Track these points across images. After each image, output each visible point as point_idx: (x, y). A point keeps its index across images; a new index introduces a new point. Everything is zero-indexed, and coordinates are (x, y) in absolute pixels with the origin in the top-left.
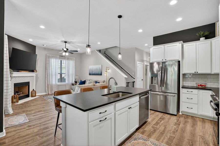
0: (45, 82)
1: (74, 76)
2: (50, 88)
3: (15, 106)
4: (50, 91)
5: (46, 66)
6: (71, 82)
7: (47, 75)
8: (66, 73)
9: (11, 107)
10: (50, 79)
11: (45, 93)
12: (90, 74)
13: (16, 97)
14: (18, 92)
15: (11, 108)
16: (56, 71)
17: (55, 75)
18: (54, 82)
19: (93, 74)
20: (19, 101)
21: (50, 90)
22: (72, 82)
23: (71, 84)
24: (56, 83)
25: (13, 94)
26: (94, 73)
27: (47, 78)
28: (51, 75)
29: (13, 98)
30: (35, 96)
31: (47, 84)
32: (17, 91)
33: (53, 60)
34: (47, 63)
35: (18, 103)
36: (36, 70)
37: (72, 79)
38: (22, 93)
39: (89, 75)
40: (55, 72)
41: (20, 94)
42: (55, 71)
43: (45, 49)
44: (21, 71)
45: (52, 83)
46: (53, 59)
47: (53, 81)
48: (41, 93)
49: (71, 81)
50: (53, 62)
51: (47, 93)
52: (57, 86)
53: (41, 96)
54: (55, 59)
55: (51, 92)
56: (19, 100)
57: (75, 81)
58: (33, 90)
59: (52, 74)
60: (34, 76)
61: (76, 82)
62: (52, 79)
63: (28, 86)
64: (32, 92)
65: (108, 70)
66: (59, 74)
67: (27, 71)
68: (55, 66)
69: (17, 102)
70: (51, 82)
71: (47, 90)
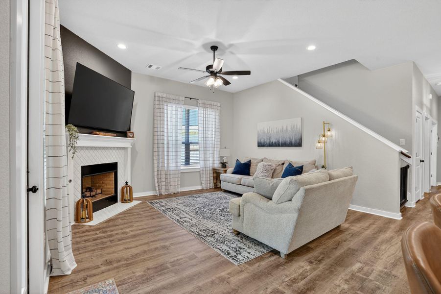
0: (153, 163)
1: (218, 149)
2: (163, 180)
3: (84, 232)
4: (163, 187)
5: (153, 122)
6: (211, 165)
7: (156, 146)
8: (200, 142)
9: (69, 249)
10: (163, 155)
11: (152, 192)
12: (260, 145)
13: (85, 203)
14: (90, 189)
15: (71, 251)
16: (176, 137)
17: (174, 146)
18: (174, 165)
19: (271, 145)
20: (93, 213)
21: (163, 184)
22: (214, 164)
23: (211, 169)
24: (177, 167)
25: (79, 196)
26: (273, 140)
27: (156, 154)
28: (166, 146)
29: (79, 207)
30: (131, 200)
31: (156, 169)
32: (90, 186)
33: (169, 108)
34: (156, 114)
35: (92, 223)
36: (133, 133)
37: (214, 157)
38: (99, 191)
39: (258, 146)
40: (174, 139)
41: (96, 194)
42: (174, 135)
43: (152, 79)
44: (98, 133)
45: (167, 167)
46: (169, 105)
47: (171, 161)
48: (144, 191)
49: (211, 162)
50: (169, 112)
51: (158, 191)
52: (180, 175)
53: (144, 199)
54: (174, 106)
55: (166, 189)
56: (94, 211)
57: (220, 163)
58: (127, 183)
59: (168, 144)
60: (127, 148)
61: (224, 165)
62: (168, 155)
63: (114, 174)
64: (123, 189)
65: (329, 131)
66: (183, 143)
67: (113, 134)
68: (174, 124)
69: (90, 218)
70: (166, 165)
71: (157, 185)
